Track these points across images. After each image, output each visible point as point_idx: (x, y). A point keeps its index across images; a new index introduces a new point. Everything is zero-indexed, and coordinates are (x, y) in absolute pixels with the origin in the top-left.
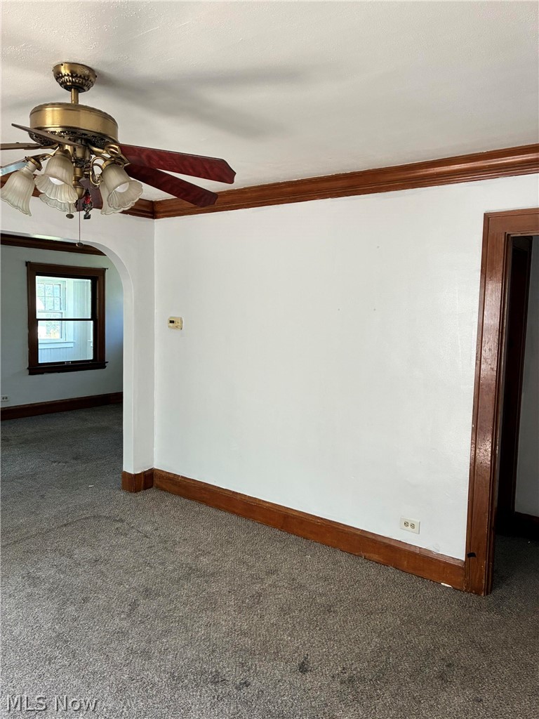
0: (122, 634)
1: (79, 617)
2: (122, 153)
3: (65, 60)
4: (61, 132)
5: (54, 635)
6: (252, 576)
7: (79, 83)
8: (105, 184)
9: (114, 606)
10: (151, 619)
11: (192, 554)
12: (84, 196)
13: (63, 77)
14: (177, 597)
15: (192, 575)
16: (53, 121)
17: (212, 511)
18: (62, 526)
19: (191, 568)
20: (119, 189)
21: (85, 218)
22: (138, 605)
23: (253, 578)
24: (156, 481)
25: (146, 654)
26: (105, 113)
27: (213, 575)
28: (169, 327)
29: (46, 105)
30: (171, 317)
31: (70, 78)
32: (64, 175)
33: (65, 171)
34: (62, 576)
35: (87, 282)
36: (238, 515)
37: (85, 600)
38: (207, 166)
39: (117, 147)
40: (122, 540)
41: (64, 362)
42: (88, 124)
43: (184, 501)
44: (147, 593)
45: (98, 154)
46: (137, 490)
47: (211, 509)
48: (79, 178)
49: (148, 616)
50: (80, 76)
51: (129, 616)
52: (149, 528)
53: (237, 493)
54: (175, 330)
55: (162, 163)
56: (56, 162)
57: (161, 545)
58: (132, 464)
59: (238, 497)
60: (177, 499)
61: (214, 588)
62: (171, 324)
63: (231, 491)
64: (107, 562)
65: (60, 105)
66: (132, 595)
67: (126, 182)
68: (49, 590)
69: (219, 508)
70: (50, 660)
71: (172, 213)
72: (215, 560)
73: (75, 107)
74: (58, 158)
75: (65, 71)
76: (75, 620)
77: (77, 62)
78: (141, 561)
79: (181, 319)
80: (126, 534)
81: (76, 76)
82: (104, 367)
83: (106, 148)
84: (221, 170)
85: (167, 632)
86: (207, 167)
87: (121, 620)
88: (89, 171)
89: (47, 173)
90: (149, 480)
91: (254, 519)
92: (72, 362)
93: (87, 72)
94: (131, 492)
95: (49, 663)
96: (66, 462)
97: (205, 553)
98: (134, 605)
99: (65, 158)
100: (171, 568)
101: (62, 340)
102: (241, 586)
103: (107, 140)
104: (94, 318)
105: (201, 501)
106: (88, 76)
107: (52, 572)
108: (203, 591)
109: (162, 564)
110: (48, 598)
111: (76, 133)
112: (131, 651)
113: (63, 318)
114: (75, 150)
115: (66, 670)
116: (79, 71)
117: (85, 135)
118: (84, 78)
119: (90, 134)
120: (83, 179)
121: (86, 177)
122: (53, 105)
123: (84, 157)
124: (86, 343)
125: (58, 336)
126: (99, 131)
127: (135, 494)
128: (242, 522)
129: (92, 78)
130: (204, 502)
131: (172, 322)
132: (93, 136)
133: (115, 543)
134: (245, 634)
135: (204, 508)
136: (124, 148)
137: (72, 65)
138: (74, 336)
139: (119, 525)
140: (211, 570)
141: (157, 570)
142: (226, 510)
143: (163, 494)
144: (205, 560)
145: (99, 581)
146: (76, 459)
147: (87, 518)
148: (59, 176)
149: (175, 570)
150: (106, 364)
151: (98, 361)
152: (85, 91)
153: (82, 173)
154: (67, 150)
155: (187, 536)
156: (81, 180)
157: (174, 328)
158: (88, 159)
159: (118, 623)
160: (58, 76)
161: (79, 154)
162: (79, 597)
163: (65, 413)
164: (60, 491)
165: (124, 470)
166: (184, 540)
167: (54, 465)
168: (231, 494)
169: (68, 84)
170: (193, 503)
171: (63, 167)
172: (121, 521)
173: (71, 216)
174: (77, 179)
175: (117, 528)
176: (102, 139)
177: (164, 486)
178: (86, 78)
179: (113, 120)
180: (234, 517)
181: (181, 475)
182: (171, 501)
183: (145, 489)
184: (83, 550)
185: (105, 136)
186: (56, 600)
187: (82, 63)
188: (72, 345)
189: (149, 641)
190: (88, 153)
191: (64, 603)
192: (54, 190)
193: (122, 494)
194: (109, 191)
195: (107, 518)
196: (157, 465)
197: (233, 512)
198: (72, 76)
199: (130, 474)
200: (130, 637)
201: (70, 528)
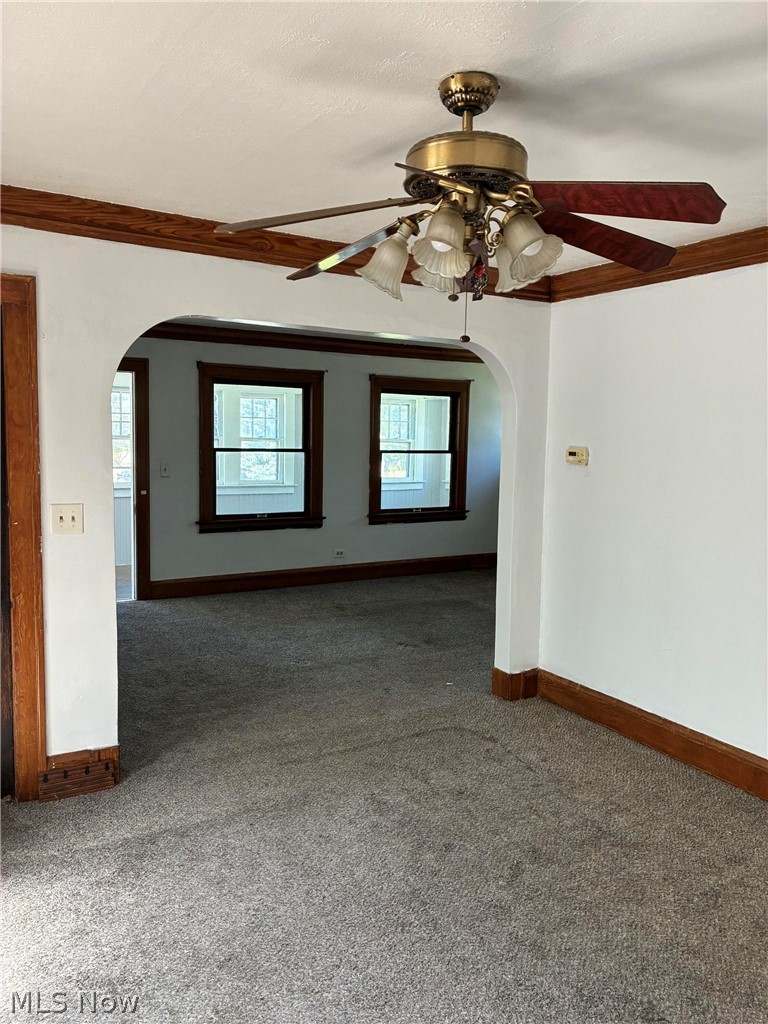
0: (502, 910)
1: (440, 870)
2: (534, 196)
3: (456, 70)
4: (449, 175)
5: (407, 890)
6: (702, 860)
7: (475, 100)
8: (505, 246)
9: (487, 864)
10: (543, 897)
11: (600, 806)
12: (475, 266)
13: (453, 94)
14: (582, 871)
15: (602, 840)
16: (437, 160)
17: (630, 744)
18: (413, 735)
19: (600, 829)
20: (528, 252)
21: (475, 299)
22: (523, 871)
23: (703, 863)
24: (542, 688)
25: (537, 949)
26: (512, 139)
27: (635, 846)
28: (568, 461)
29: (430, 139)
30: (571, 447)
31: (464, 96)
32: (452, 237)
33: (453, 230)
34: (416, 807)
35: (446, 400)
36: (673, 756)
37: (448, 847)
38: (675, 199)
39: (528, 187)
40: (495, 768)
41: (411, 510)
42: (486, 157)
43: (583, 723)
44: (535, 854)
45: (497, 203)
46: (513, 698)
47: (627, 741)
48: (469, 241)
49: (537, 890)
50: (478, 89)
51: (510, 884)
52: (533, 756)
53: (671, 722)
54: (577, 467)
55: (596, 203)
56: (441, 218)
57: (552, 786)
58: (506, 660)
59: (673, 729)
60: (573, 718)
61: (639, 868)
62: (571, 458)
63: (660, 718)
64: (475, 797)
65: (449, 135)
66: (515, 855)
67: (537, 240)
68: (400, 822)
69: (640, 740)
70: (403, 925)
71: (579, 292)
72: (638, 824)
73: (468, 136)
74: (445, 213)
75: (455, 86)
76: (435, 873)
77: (475, 69)
78: (524, 803)
79: (587, 449)
80: (500, 761)
81: (472, 91)
82: (464, 518)
83: (511, 192)
84: (699, 202)
85: (568, 922)
86: (675, 201)
87: (500, 887)
88: (483, 229)
89: (430, 234)
90: (531, 685)
91: (699, 767)
92: (423, 509)
93: (487, 82)
94: (505, 699)
95: (402, 930)
96: (415, 646)
97: (620, 809)
98: (517, 870)
99: (453, 211)
100: (569, 822)
101: (409, 480)
102: (684, 874)
103: (512, 179)
104: (452, 449)
105: (612, 726)
106: (489, 88)
107: (402, 798)
108: (621, 870)
109: (556, 814)
110: (399, 834)
111: (469, 174)
112: (515, 939)
113: (412, 449)
114: (465, 200)
115: (424, 947)
116: (476, 83)
117: (482, 174)
118: (483, 93)
119: (489, 173)
120: (475, 242)
121: (479, 239)
122: (440, 137)
123: (477, 209)
124: (439, 484)
125: (403, 474)
126: (502, 167)
127: (511, 704)
128: (678, 768)
129: (493, 91)
130: (614, 727)
131: (572, 454)
132: (493, 176)
133: (485, 771)
134: (695, 953)
135: (615, 738)
136: (537, 187)
137: (466, 75)
138: (424, 474)
139: (490, 745)
140: (632, 836)
141: (549, 823)
142: (652, 746)
143: (552, 708)
144: (621, 821)
145: (466, 823)
146: (428, 642)
147: (445, 729)
148: (446, 237)
149: (574, 828)
150: (467, 514)
151: (456, 510)
152: (481, 111)
153: (474, 233)
154: (456, 201)
155: (591, 778)
156: (472, 243)
157: (576, 464)
158: (482, 211)
159: (493, 891)
160: (446, 95)
161: (471, 206)
162: (440, 841)
163: (412, 578)
164: (410, 685)
165: (496, 666)
166: (587, 783)
167: (401, 648)
168: (661, 722)
169: (459, 104)
170: (598, 728)
171: (451, 225)
172: (493, 739)
173: (454, 298)
174: (467, 243)
175: (488, 750)
176: (506, 179)
177: (552, 697)
178: (486, 92)
179: (522, 148)
180: (665, 760)
181: (579, 683)
182: (563, 720)
183: (526, 698)
184: (442, 773)
185: (509, 173)
186: (409, 839)
187: (482, 69)
188: (420, 486)
189: (541, 930)
190: (482, 203)
191: (420, 846)
192: (436, 261)
193: (493, 701)
194: (512, 256)
195: (473, 733)
196: (543, 664)
197: (664, 751)
198: (466, 92)
199: (505, 674)
200: (514, 917)
201: (423, 740)
